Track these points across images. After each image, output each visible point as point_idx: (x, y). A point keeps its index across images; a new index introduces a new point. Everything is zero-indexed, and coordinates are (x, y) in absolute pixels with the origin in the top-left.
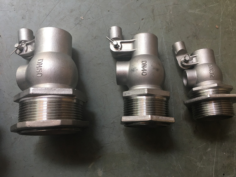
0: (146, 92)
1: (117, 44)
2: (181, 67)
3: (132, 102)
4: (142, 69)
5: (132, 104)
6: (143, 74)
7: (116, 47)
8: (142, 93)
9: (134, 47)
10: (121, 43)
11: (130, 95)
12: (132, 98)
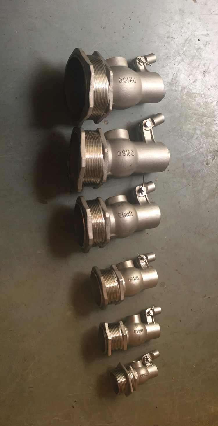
0: (124, 334)
1: (150, 313)
2: (143, 358)
3: (117, 328)
4: (138, 330)
5: (115, 328)
6: (135, 331)
7: (149, 313)
8: (124, 332)
9: (150, 324)
10: (152, 315)
11: (121, 326)
12: (119, 327)
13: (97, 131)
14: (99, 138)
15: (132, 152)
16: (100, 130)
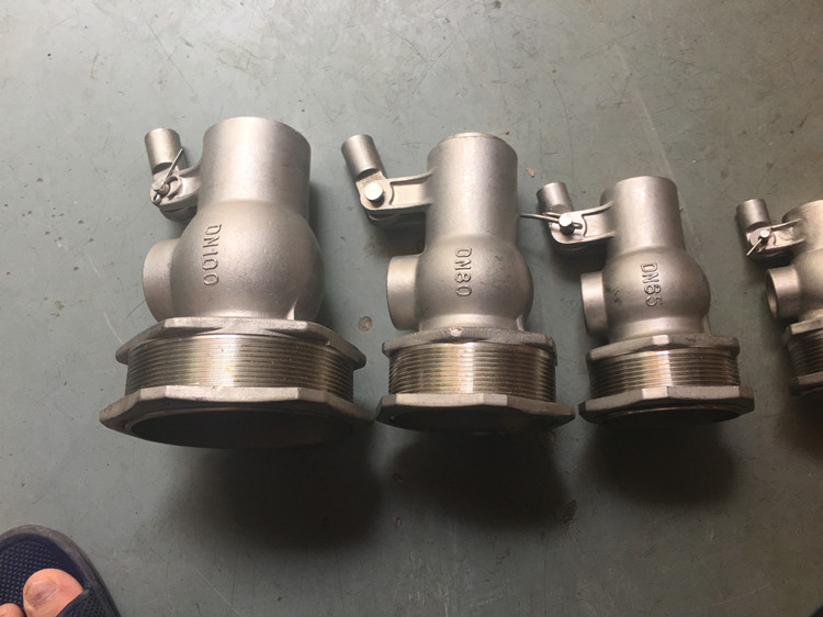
13: (393, 354)
14: (413, 352)
15: (461, 253)
16: (388, 346)
